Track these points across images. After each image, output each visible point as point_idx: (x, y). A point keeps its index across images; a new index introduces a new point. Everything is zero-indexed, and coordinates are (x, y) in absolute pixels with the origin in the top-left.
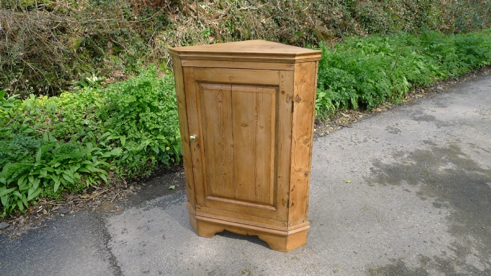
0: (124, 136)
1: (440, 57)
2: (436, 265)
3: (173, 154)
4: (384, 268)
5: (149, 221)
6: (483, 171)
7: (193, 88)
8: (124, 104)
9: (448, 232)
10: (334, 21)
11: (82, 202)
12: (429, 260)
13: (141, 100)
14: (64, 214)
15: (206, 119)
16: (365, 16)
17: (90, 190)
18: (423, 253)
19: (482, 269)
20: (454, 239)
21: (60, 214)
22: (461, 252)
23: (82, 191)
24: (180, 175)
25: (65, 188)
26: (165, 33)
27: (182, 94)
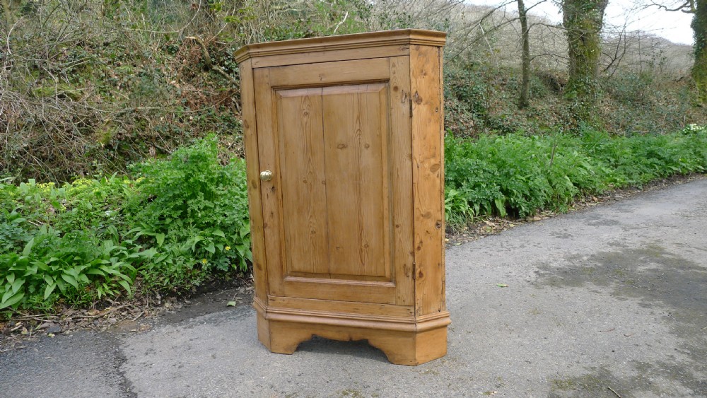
0: (163, 234)
1: (613, 160)
2: (663, 372)
3: (235, 257)
4: (579, 379)
5: (191, 340)
7: (266, 97)
8: (166, 181)
9: (670, 333)
11: (87, 319)
12: (649, 366)
13: (191, 180)
14: (55, 334)
15: (286, 146)
16: (503, 126)
17: (102, 304)
18: (638, 359)
21: (48, 334)
23: (88, 304)
24: (245, 291)
25: (62, 296)
26: (231, 137)
27: (252, 112)
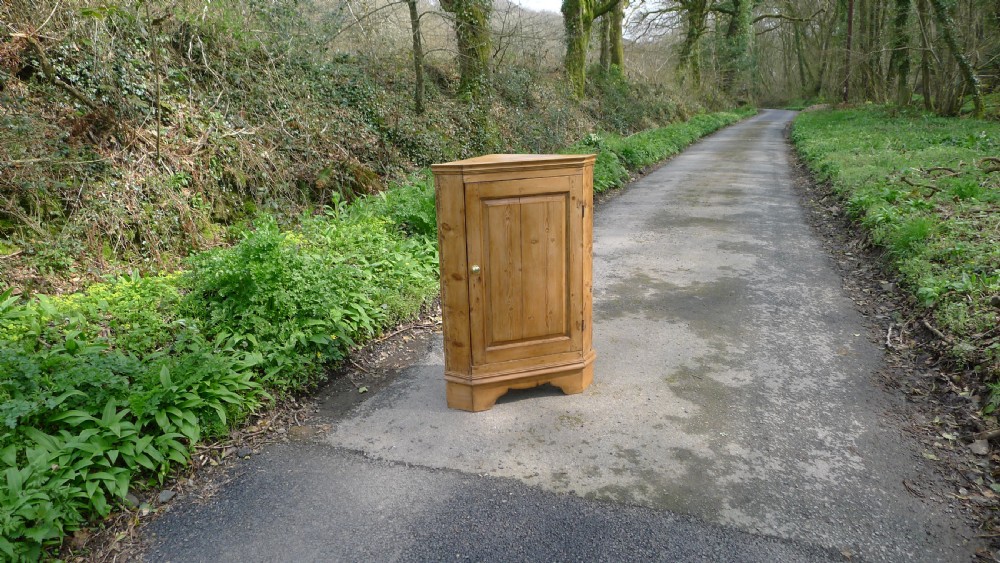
2: (710, 360)
4: (675, 375)
5: (389, 423)
6: (684, 288)
7: (476, 207)
9: (698, 337)
10: (367, 148)
12: (702, 359)
15: (490, 243)
18: (694, 356)
19: (743, 353)
20: (707, 340)
22: (719, 347)
23: (245, 422)
27: (459, 218)
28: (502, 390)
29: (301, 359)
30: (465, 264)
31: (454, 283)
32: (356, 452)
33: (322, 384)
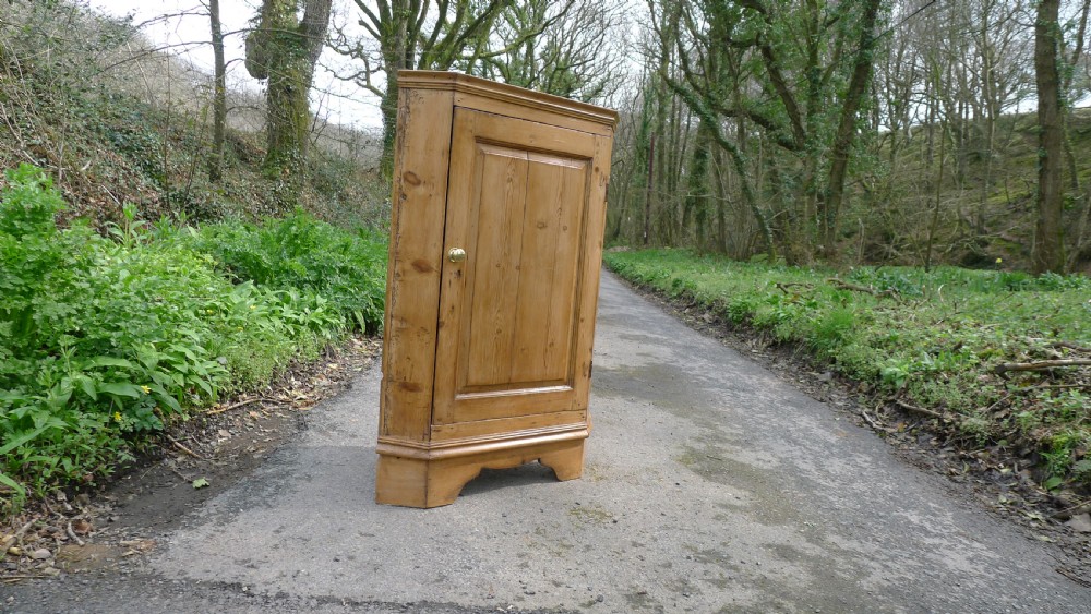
3: (154, 405)
4: (685, 456)
7: (467, 149)
12: (701, 438)
18: (690, 436)
19: (741, 433)
20: (690, 420)
22: (709, 426)
27: (439, 164)
28: (471, 471)
29: (83, 420)
30: (440, 244)
31: (414, 277)
32: (224, 586)
33: (121, 472)
